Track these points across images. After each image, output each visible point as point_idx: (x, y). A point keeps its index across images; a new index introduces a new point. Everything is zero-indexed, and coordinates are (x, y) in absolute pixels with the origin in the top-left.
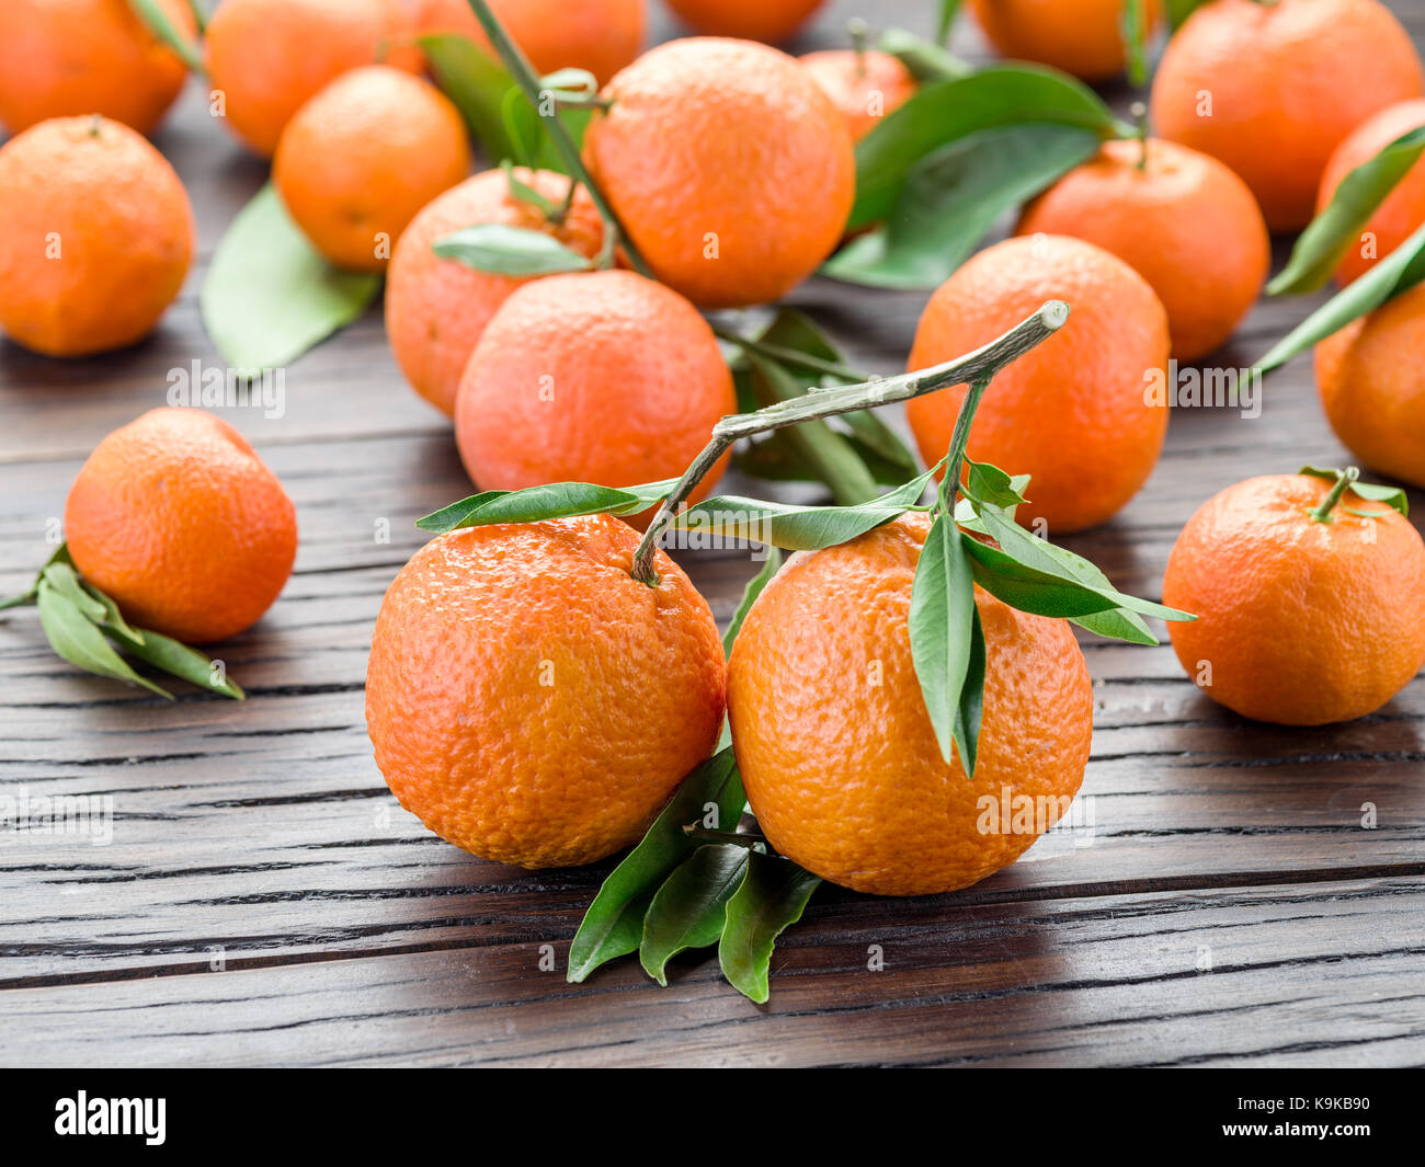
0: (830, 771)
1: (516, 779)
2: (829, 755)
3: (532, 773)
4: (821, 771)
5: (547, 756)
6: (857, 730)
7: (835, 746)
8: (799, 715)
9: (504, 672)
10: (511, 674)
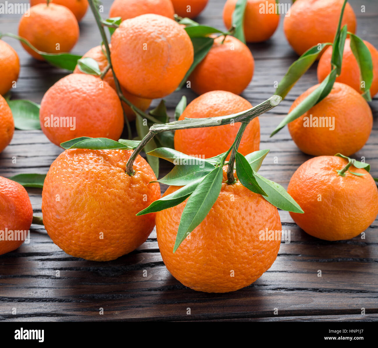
0: (183, 256)
3: (79, 238)
5: (83, 233)
9: (71, 203)
10: (73, 204)
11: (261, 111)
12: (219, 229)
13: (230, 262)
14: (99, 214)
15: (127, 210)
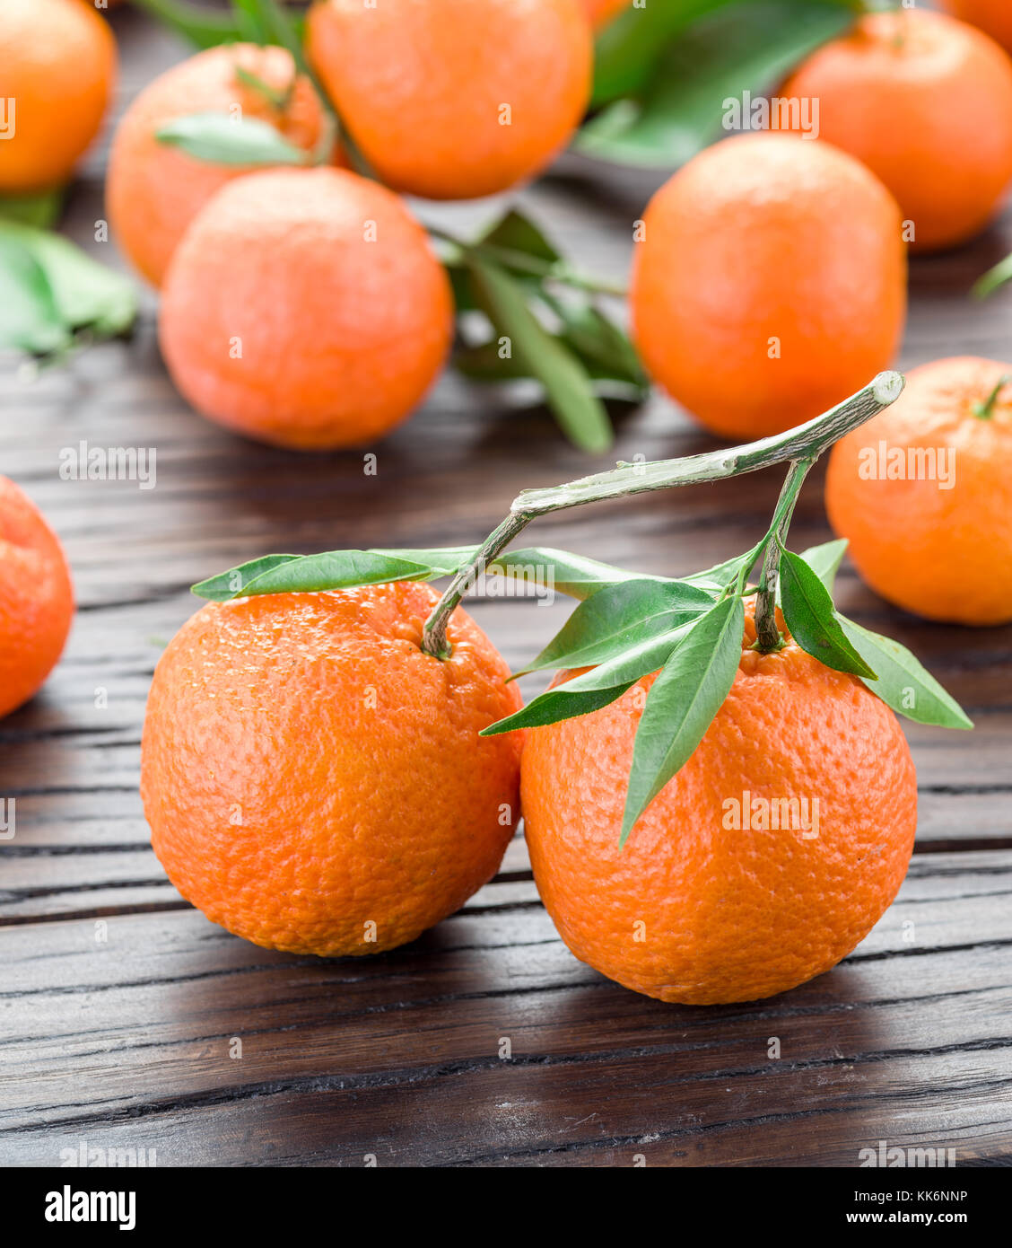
0: (647, 884)
1: (300, 882)
2: (646, 867)
3: (316, 876)
4: (636, 884)
5: (330, 859)
6: (677, 840)
7: (653, 857)
8: (612, 822)
9: (282, 769)
10: (289, 772)
11: (850, 423)
12: (762, 787)
13: (794, 886)
14: (375, 791)
15: (455, 765)
